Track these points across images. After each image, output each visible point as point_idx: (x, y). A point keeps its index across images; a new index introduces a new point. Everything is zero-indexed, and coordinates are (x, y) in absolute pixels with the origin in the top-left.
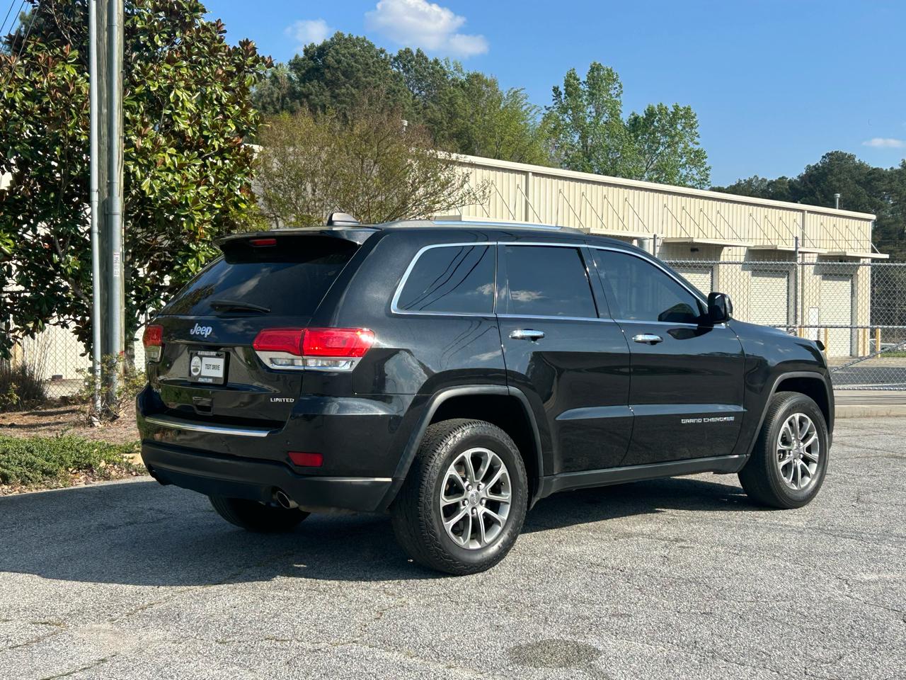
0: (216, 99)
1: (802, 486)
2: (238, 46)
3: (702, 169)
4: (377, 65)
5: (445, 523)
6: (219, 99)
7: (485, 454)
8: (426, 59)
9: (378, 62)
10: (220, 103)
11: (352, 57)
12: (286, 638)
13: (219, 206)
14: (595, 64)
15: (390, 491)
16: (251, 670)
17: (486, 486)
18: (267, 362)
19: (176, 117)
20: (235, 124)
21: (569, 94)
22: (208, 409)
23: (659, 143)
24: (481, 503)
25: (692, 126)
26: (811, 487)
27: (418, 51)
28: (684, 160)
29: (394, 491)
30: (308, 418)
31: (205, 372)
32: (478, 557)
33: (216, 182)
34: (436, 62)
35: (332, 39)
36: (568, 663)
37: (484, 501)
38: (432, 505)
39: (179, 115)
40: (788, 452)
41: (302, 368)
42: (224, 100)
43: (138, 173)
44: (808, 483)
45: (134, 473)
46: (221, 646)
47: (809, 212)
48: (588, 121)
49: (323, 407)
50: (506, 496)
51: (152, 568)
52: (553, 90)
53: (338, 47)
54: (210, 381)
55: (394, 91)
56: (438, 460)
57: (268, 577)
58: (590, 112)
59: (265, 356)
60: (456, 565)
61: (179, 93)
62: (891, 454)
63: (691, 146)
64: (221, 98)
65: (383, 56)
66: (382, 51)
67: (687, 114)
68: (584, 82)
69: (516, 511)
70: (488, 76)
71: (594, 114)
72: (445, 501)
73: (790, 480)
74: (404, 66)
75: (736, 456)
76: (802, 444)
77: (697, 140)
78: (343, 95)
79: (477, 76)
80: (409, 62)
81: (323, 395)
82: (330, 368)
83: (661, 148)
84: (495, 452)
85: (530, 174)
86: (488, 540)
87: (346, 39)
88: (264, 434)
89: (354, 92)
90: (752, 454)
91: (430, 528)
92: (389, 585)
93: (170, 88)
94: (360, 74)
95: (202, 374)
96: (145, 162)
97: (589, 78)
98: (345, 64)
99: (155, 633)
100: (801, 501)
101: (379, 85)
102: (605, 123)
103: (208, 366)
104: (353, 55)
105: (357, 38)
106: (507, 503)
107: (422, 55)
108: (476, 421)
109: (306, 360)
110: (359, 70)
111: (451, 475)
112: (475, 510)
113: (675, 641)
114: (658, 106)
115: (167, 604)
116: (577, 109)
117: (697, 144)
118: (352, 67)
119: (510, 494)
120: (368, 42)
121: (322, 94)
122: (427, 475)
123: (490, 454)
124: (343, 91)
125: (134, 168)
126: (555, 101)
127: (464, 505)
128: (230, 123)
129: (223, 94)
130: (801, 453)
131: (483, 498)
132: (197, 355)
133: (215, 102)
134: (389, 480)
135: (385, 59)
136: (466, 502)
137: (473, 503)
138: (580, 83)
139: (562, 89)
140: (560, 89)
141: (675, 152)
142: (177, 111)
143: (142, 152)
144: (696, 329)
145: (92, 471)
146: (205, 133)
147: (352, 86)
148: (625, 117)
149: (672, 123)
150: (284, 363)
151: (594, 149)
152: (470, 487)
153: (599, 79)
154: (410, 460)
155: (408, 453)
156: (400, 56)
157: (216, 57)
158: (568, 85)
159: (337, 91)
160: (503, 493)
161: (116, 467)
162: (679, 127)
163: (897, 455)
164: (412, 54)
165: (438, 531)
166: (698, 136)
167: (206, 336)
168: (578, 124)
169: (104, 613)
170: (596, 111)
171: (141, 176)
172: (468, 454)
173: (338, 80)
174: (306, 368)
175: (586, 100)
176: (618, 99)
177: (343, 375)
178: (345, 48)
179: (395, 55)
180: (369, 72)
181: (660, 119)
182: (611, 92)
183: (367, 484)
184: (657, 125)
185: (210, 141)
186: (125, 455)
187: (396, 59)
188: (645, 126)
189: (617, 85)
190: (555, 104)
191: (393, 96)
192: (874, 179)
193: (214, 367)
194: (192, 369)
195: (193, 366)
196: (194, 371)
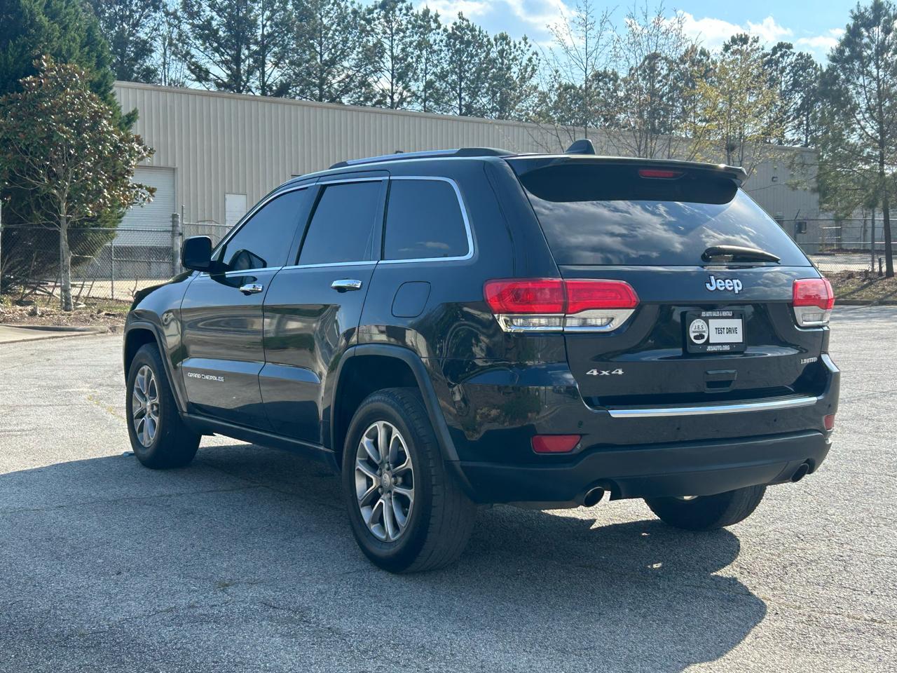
88: (815, 400)
103: (719, 330)
132: (699, 317)
167: (737, 292)
193: (730, 331)
194: (692, 335)
195: (694, 332)
196: (696, 338)
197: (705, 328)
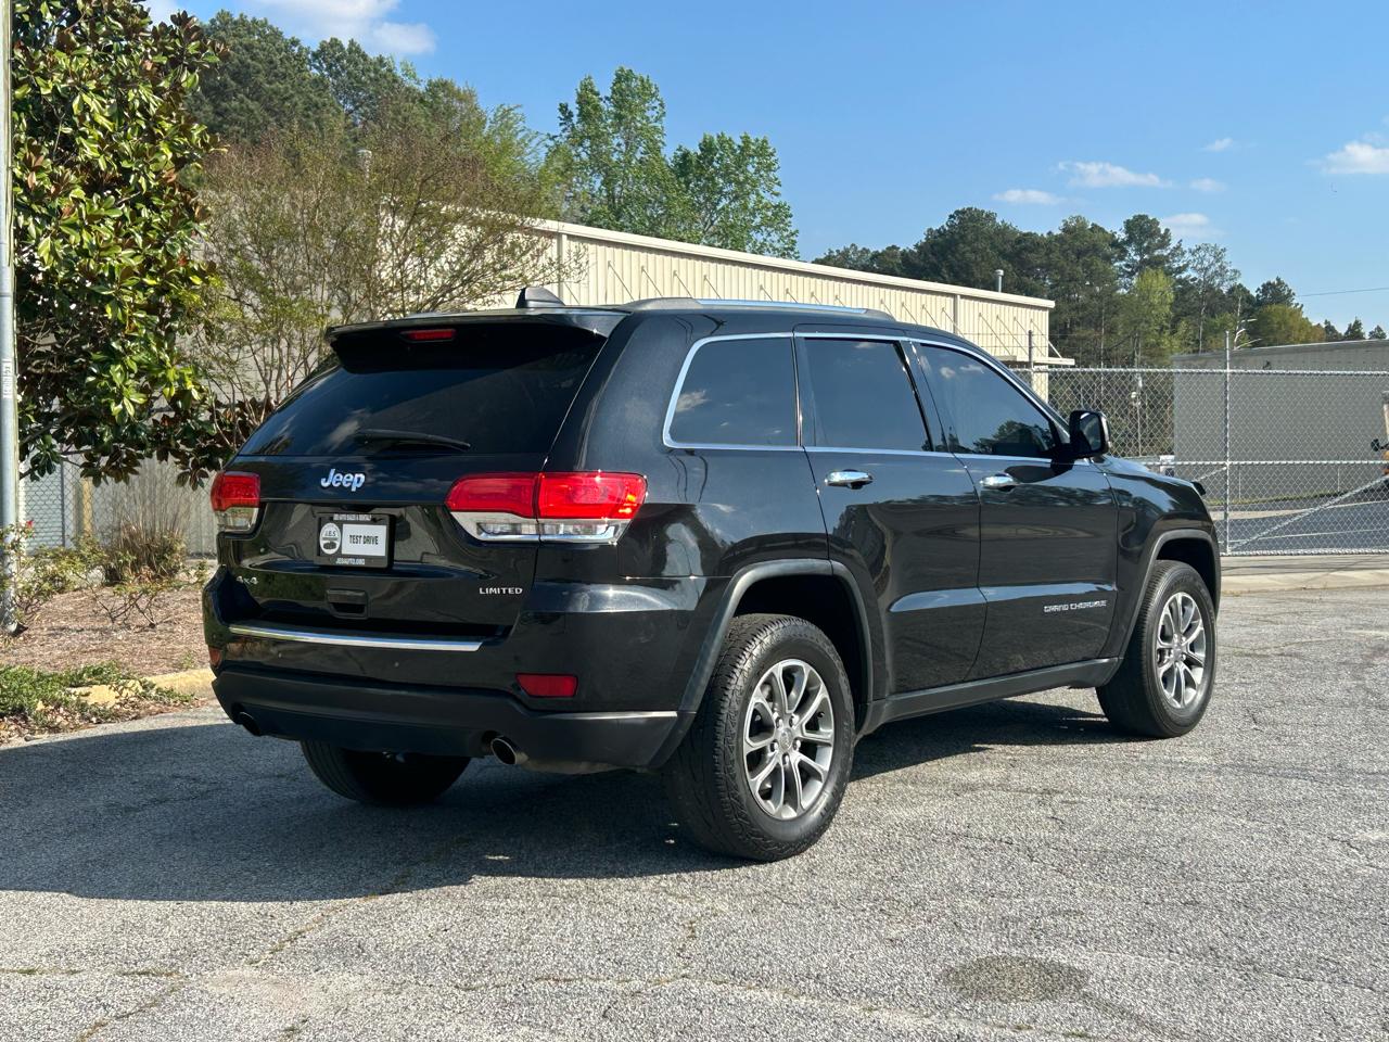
0: (141, 109)
1: (1187, 702)
2: (169, 23)
3: (785, 234)
4: (287, 64)
5: (750, 780)
6: (144, 108)
7: (801, 668)
8: (364, 57)
9: (288, 59)
10: (147, 116)
11: (247, 50)
12: (569, 976)
13: (154, 282)
14: (622, 70)
15: (674, 730)
16: (552, 1032)
17: (801, 718)
18: (472, 531)
19: (81, 138)
20: (171, 150)
21: (584, 116)
22: (359, 608)
23: (721, 192)
24: (794, 745)
25: (769, 168)
26: (1197, 702)
27: (352, 43)
28: (758, 220)
29: (681, 732)
30: (546, 619)
31: (348, 549)
32: (796, 832)
33: (145, 245)
34: (381, 60)
35: (213, 21)
36: (1048, 993)
37: (799, 743)
38: (734, 753)
39: (85, 136)
40: (1167, 652)
41: (536, 539)
42: (153, 110)
43: (32, 229)
44: (1193, 696)
45: (94, 719)
46: (470, 994)
47: (963, 297)
48: (615, 158)
49: (569, 600)
50: (826, 733)
51: (255, 873)
52: (560, 110)
53: (223, 34)
54: (361, 562)
55: (316, 105)
56: (738, 681)
57: (462, 879)
58: (619, 145)
59: (467, 520)
60: (768, 846)
61: (87, 99)
62: (1236, 650)
63: (767, 198)
64: (148, 107)
65: (296, 49)
66: (295, 42)
67: (763, 150)
68: (607, 98)
69: (841, 756)
70: (460, 85)
71: (623, 148)
72: (750, 745)
73: (1173, 694)
74: (329, 67)
75: (1105, 660)
76: (1184, 639)
77: (776, 189)
78: (235, 110)
79: (444, 85)
80: (338, 60)
81: (569, 582)
82: (579, 537)
83: (723, 200)
84: (811, 665)
85: (565, 237)
86: (805, 804)
87: (235, 23)
88: (473, 647)
89: (252, 107)
90: (1125, 656)
91: (732, 789)
92: (668, 881)
93: (73, 92)
94: (261, 78)
95: (343, 552)
96: (44, 211)
97: (614, 92)
98: (236, 61)
99: (345, 982)
100: (1186, 726)
101: (292, 96)
102: (641, 162)
103: (354, 539)
104: (248, 48)
105: (254, 21)
106: (829, 745)
107: (358, 50)
108: (787, 616)
109: (543, 525)
110: (258, 72)
111: (756, 704)
112: (787, 757)
113: (1179, 948)
114: (718, 137)
115: (327, 930)
116: (597, 138)
117: (777, 195)
118: (248, 66)
119: (832, 731)
120: (271, 28)
121: (198, 109)
122: (726, 705)
123: (807, 669)
124: (235, 104)
125: (26, 219)
126: (563, 127)
127: (773, 750)
128: (164, 147)
129: (151, 99)
130: (1183, 653)
131: (796, 739)
132: (331, 520)
133: (138, 114)
134: (673, 714)
135: (299, 55)
136: (776, 745)
137: (784, 747)
138: (601, 99)
139: (574, 108)
140: (569, 108)
141: (745, 207)
142: (83, 129)
143: (37, 195)
144: (1049, 466)
145: (25, 718)
146: (125, 164)
147: (248, 97)
148: (669, 153)
149: (740, 163)
150: (498, 530)
151: (628, 200)
152: (781, 721)
153: (629, 93)
154: (704, 682)
155: (701, 670)
156: (323, 49)
157: (136, 39)
158: (582, 101)
159: (224, 104)
160: (821, 729)
161: (61, 709)
162: (751, 170)
163: (1245, 651)
164: (342, 48)
165: (742, 792)
166: (779, 184)
167: (354, 489)
168: (599, 163)
169: (231, 949)
170: (627, 143)
171: (37, 232)
172: (778, 669)
173: (226, 86)
174: (543, 538)
175: (612, 125)
176: (658, 125)
177: (604, 547)
178: (235, 36)
179: (315, 48)
180: (276, 75)
181: (721, 159)
182: (648, 114)
183: (642, 722)
184: (717, 166)
185: (132, 177)
186: (73, 690)
187: (315, 56)
188: (699, 166)
189: (657, 104)
190: (564, 131)
191: (315, 113)
192: (1025, 249)
193: (368, 540)
194: (322, 543)
195: (324, 539)
196: (326, 546)
197: (337, 535)
